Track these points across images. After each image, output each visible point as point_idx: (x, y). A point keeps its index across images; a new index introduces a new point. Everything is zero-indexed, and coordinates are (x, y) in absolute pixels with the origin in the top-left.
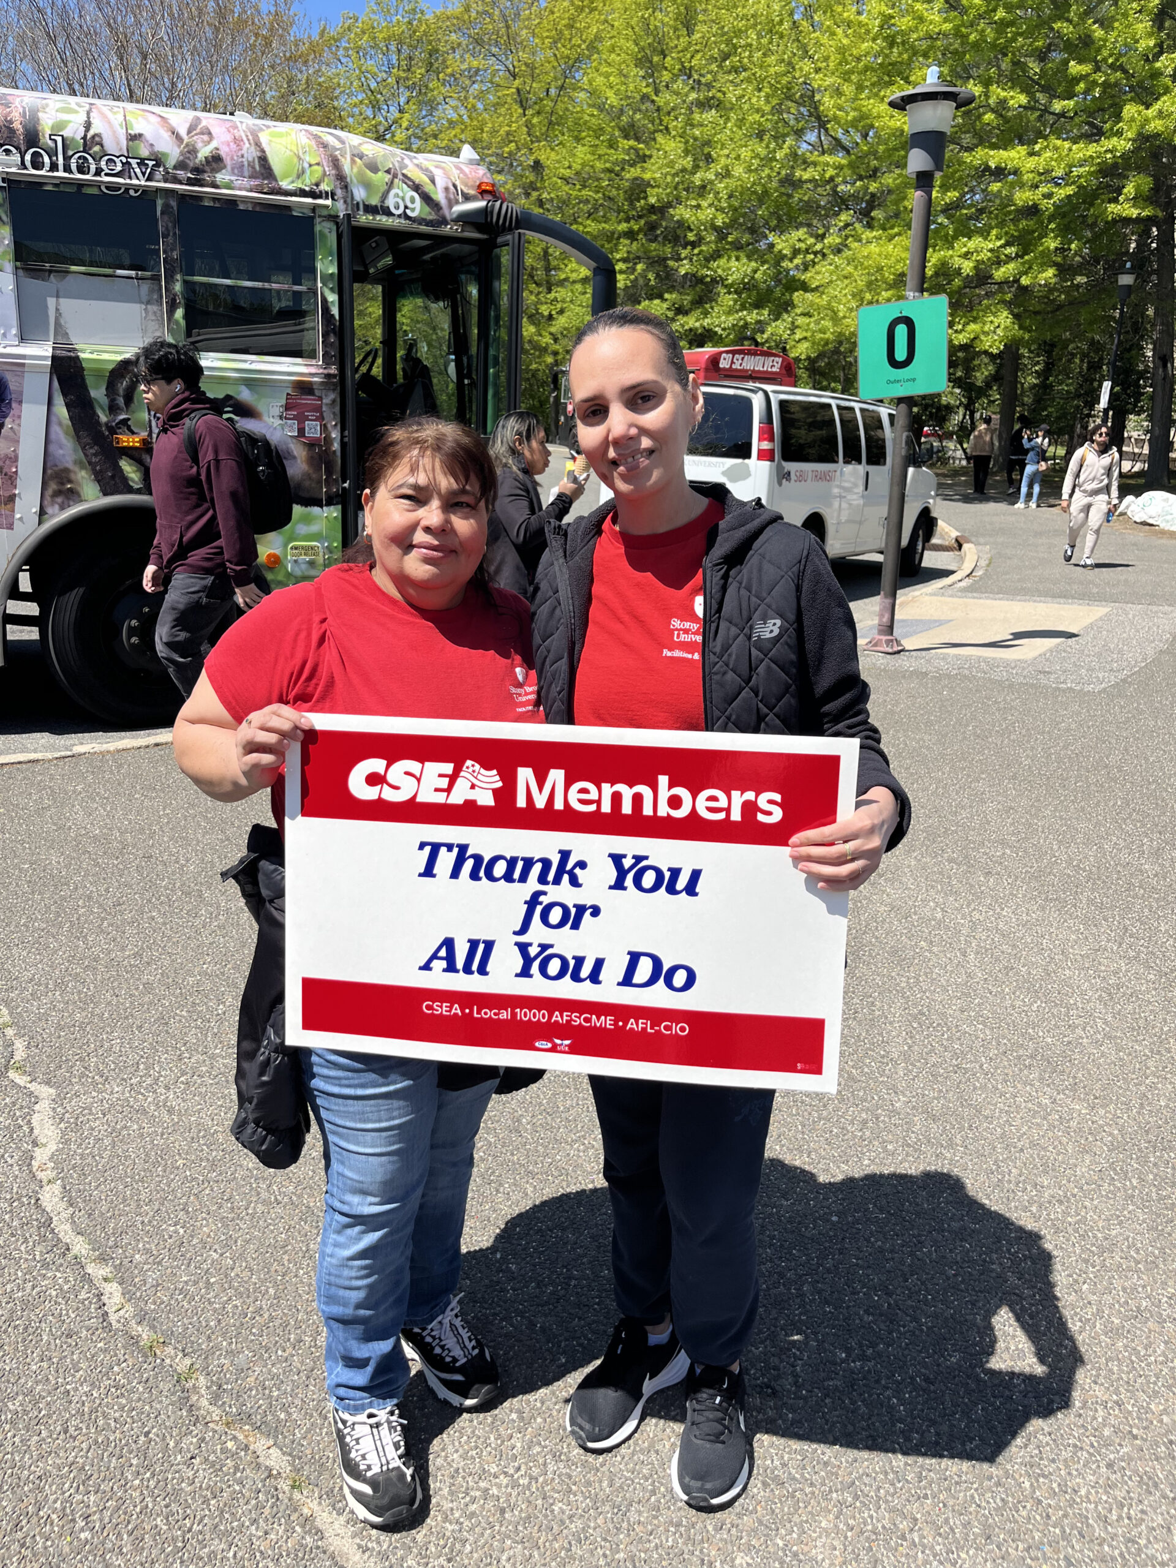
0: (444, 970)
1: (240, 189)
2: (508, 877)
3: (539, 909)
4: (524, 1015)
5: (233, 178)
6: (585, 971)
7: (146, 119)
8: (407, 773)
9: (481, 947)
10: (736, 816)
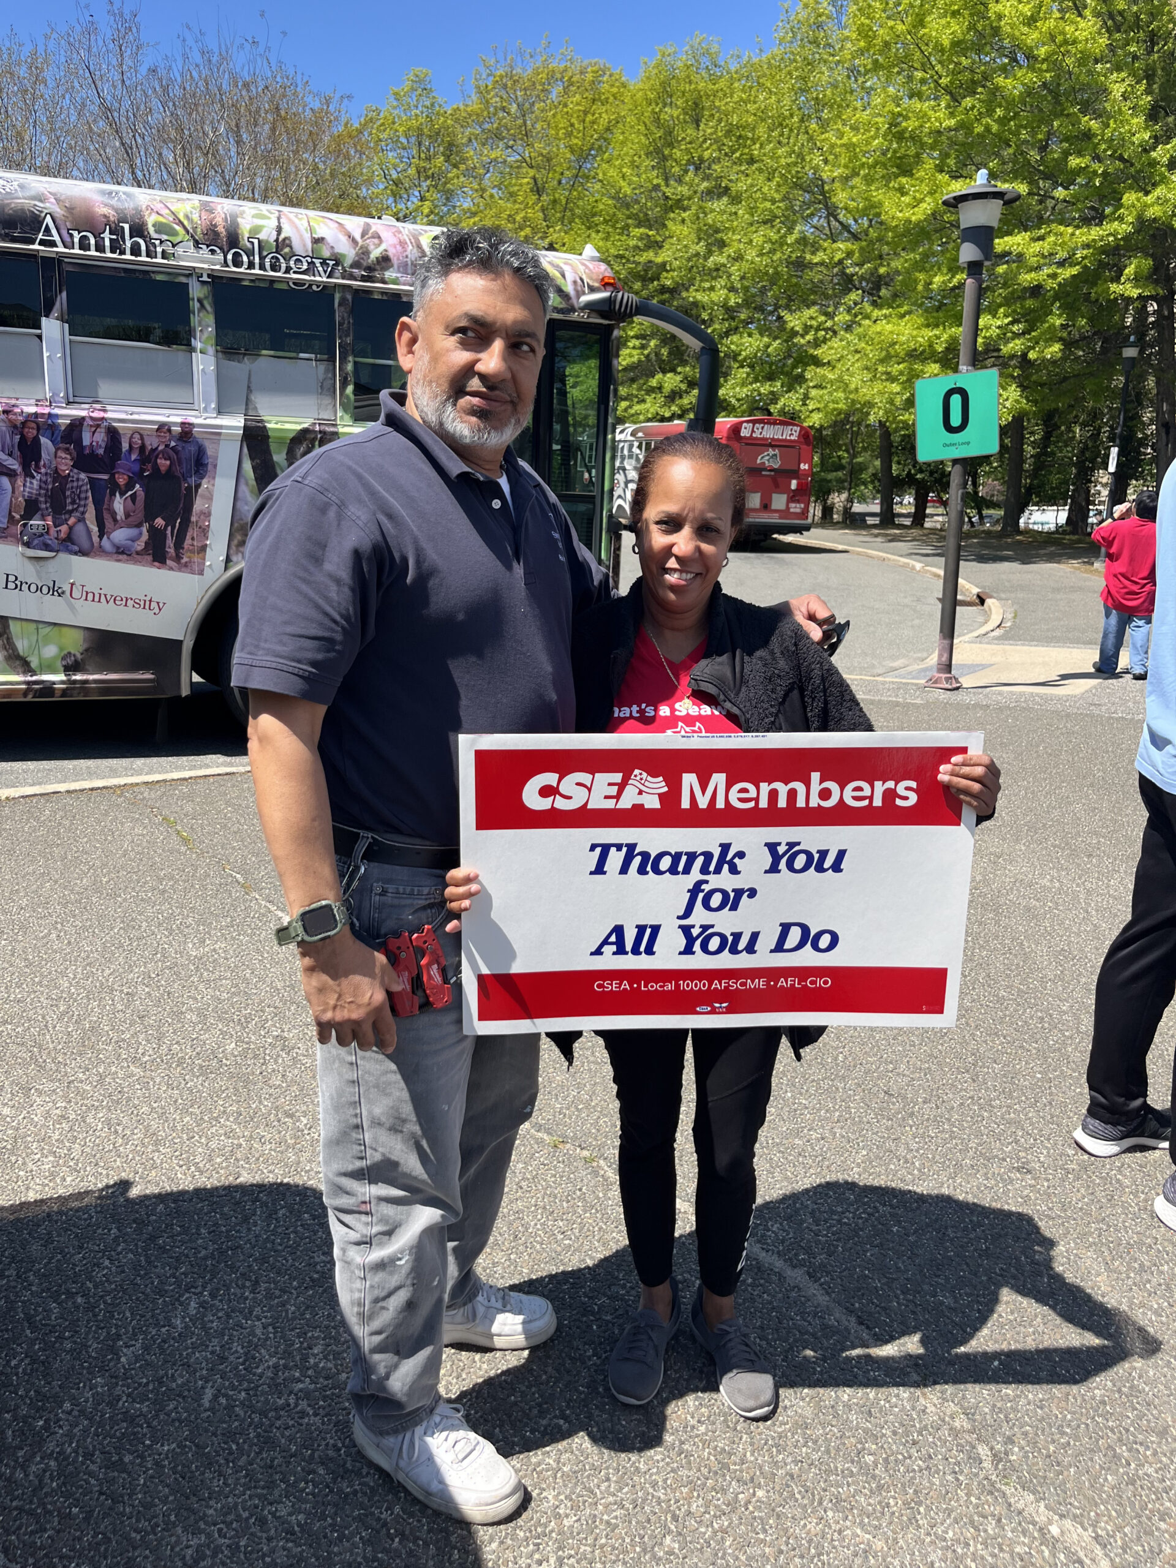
0: (614, 953)
1: (404, 284)
2: (673, 870)
3: (701, 895)
4: (685, 985)
5: (399, 275)
6: (742, 944)
7: (326, 225)
8: (578, 784)
9: (648, 931)
10: (878, 802)
